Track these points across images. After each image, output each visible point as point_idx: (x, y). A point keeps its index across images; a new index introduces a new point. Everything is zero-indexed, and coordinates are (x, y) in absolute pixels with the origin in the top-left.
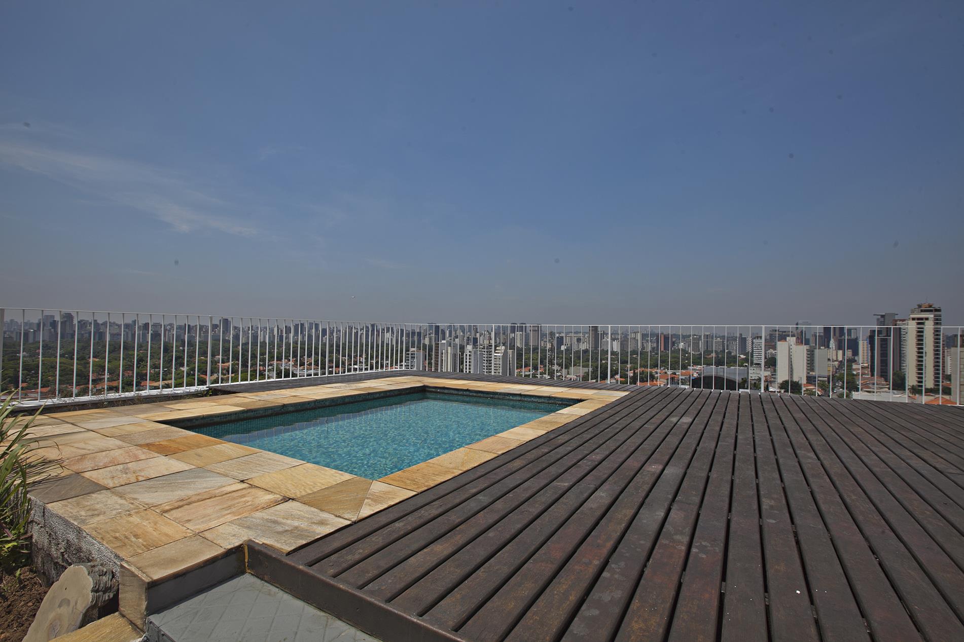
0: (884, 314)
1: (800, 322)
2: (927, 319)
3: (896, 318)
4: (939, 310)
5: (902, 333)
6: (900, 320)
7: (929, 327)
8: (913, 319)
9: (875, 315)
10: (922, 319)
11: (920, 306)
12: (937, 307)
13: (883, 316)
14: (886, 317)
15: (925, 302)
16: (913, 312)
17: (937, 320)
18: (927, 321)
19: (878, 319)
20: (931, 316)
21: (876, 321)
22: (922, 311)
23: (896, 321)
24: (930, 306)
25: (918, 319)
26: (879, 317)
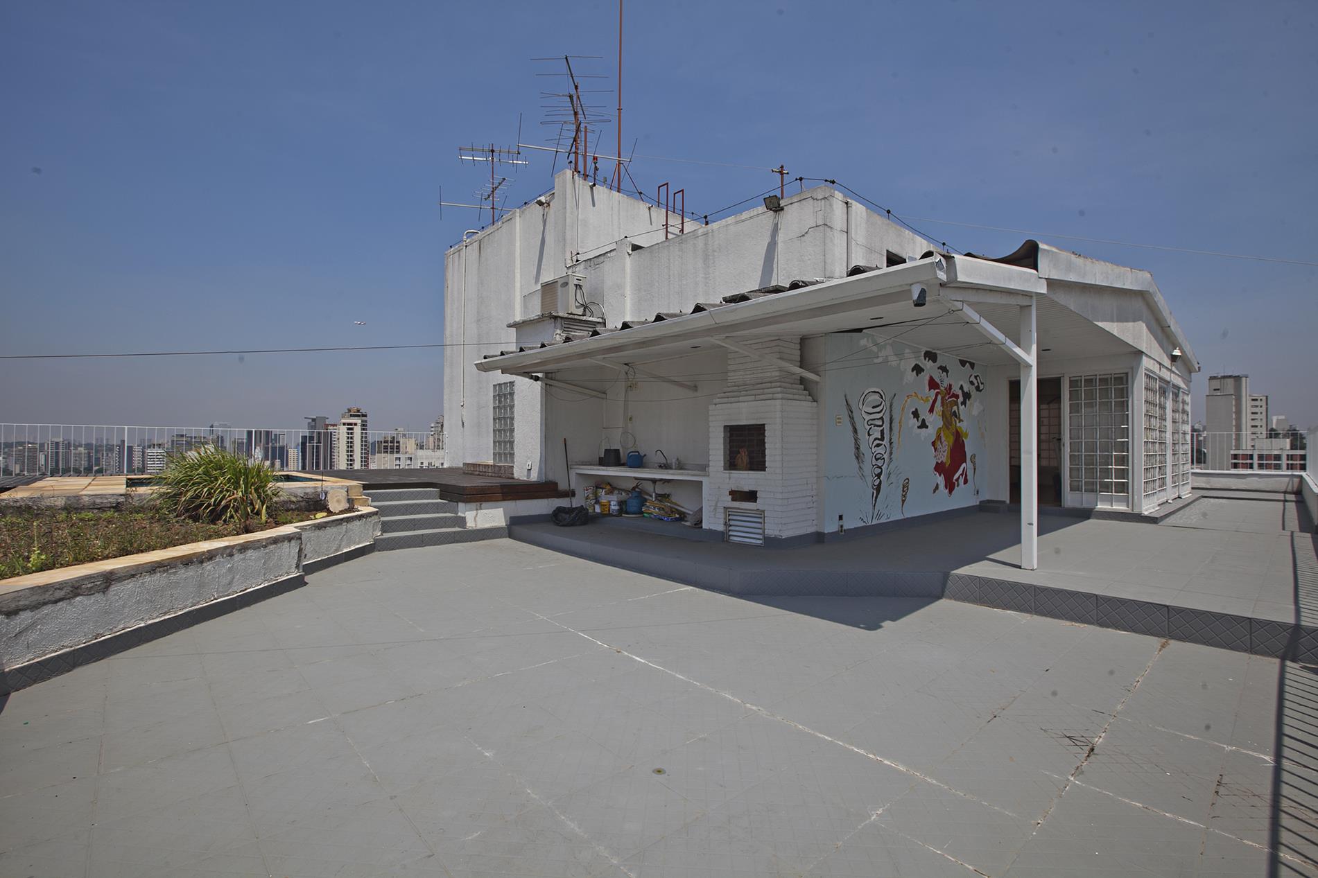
0: (315, 417)
1: (216, 424)
2: (356, 424)
3: (327, 423)
4: (365, 416)
5: (333, 439)
6: (332, 425)
7: (357, 430)
8: (344, 424)
9: (306, 418)
10: (351, 424)
11: (349, 411)
12: (363, 411)
13: (314, 420)
14: (317, 421)
15: (355, 406)
16: (343, 417)
17: (364, 425)
18: (355, 427)
19: (309, 423)
20: (358, 421)
21: (307, 424)
22: (351, 416)
23: (327, 425)
24: (358, 411)
25: (349, 424)
26: (311, 420)
